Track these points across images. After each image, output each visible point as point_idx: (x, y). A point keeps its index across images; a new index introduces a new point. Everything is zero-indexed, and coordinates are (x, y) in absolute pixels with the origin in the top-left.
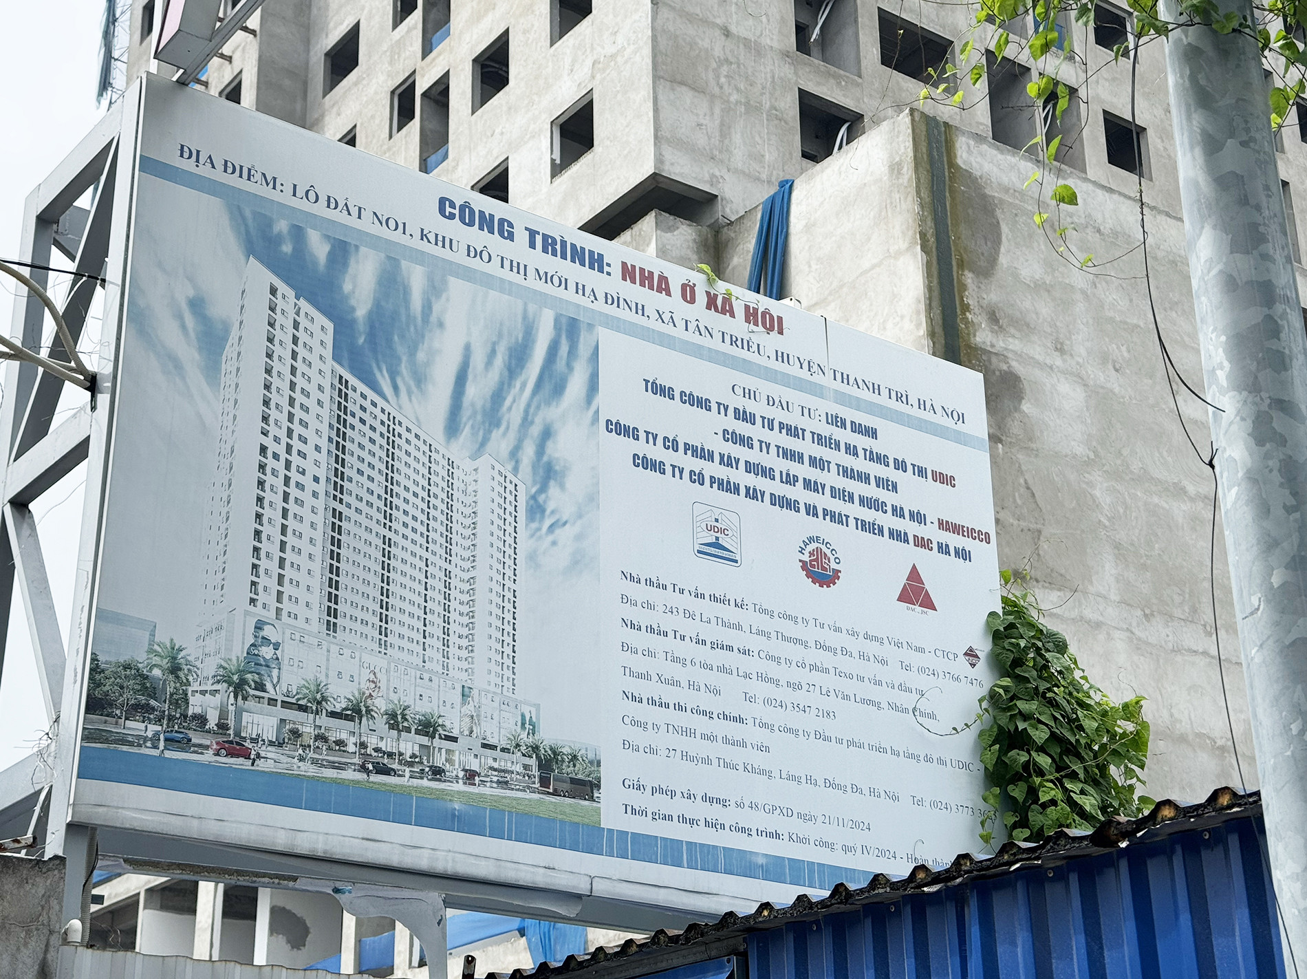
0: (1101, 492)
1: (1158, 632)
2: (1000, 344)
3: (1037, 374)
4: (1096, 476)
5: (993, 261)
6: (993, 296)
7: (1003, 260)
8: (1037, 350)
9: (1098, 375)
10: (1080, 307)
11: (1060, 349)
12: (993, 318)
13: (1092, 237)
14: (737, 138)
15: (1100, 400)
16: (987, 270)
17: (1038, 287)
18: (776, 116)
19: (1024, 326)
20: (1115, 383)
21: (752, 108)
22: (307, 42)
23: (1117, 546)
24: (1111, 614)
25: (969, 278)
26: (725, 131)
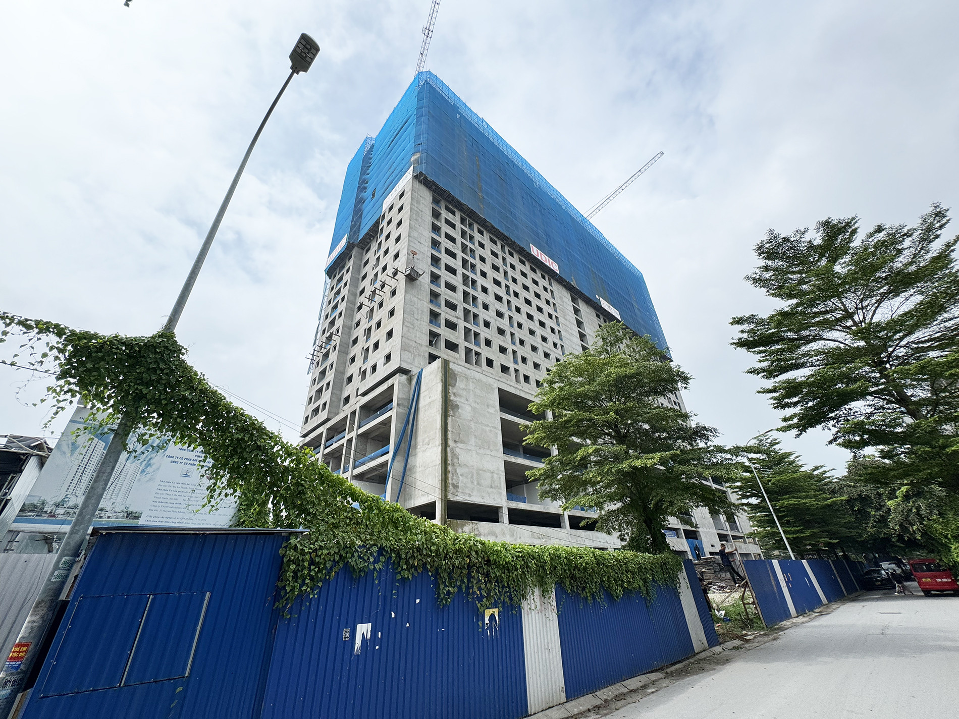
0: (473, 425)
1: (482, 451)
2: (455, 399)
3: (462, 405)
4: (472, 423)
5: (455, 385)
6: (455, 391)
7: (457, 384)
8: (462, 400)
9: (474, 405)
10: (472, 392)
11: (467, 400)
12: (454, 394)
13: (474, 380)
14: (416, 360)
15: (474, 409)
16: (454, 386)
17: (463, 389)
18: (424, 357)
19: (460, 396)
20: (477, 406)
21: (419, 355)
22: (350, 338)
23: (475, 436)
24: (473, 448)
25: (450, 387)
26: (414, 359)
